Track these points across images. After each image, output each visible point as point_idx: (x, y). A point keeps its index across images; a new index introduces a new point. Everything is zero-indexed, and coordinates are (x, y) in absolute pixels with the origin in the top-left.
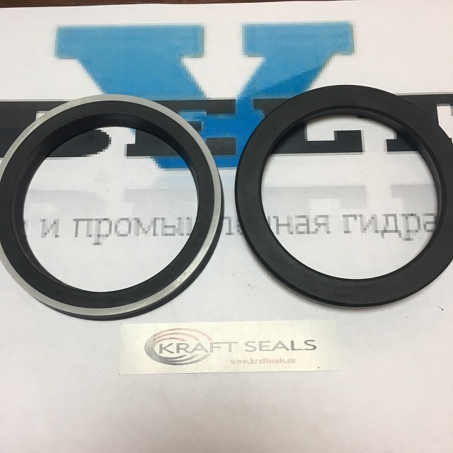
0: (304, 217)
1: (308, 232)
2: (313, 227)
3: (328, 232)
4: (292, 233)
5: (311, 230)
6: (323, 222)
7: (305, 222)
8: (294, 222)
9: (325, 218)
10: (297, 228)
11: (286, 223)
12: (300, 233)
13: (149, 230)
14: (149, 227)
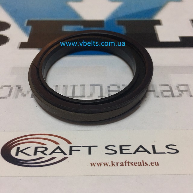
1: (173, 96)
3: (191, 96)
4: (158, 97)
7: (169, 89)
8: (159, 89)
9: (185, 87)
10: (162, 93)
11: (152, 89)
12: (166, 97)
13: (28, 94)
14: (28, 92)
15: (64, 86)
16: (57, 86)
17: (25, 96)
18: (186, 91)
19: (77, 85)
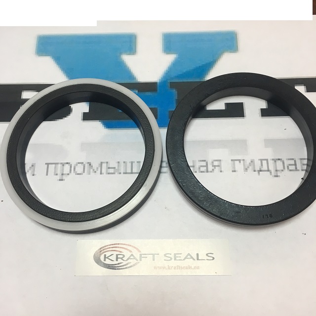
1: (207, 172)
3: (221, 171)
5: (209, 170)
7: (205, 164)
9: (219, 162)
11: (192, 165)
12: (202, 172)
13: (97, 170)
14: (97, 168)
15: (124, 162)
16: (119, 162)
17: (95, 172)
18: (218, 166)
19: (134, 162)
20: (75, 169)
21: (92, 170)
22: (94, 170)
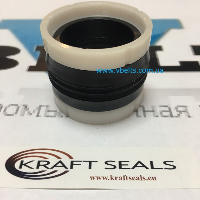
0: (166, 106)
1: (172, 116)
2: (175, 113)
3: (189, 117)
5: (174, 115)
6: (183, 110)
7: (168, 110)
8: (158, 110)
9: (184, 108)
10: (161, 113)
11: (151, 110)
13: (34, 113)
14: (34, 111)
20: (5, 110)
21: (26, 112)
22: (29, 112)
